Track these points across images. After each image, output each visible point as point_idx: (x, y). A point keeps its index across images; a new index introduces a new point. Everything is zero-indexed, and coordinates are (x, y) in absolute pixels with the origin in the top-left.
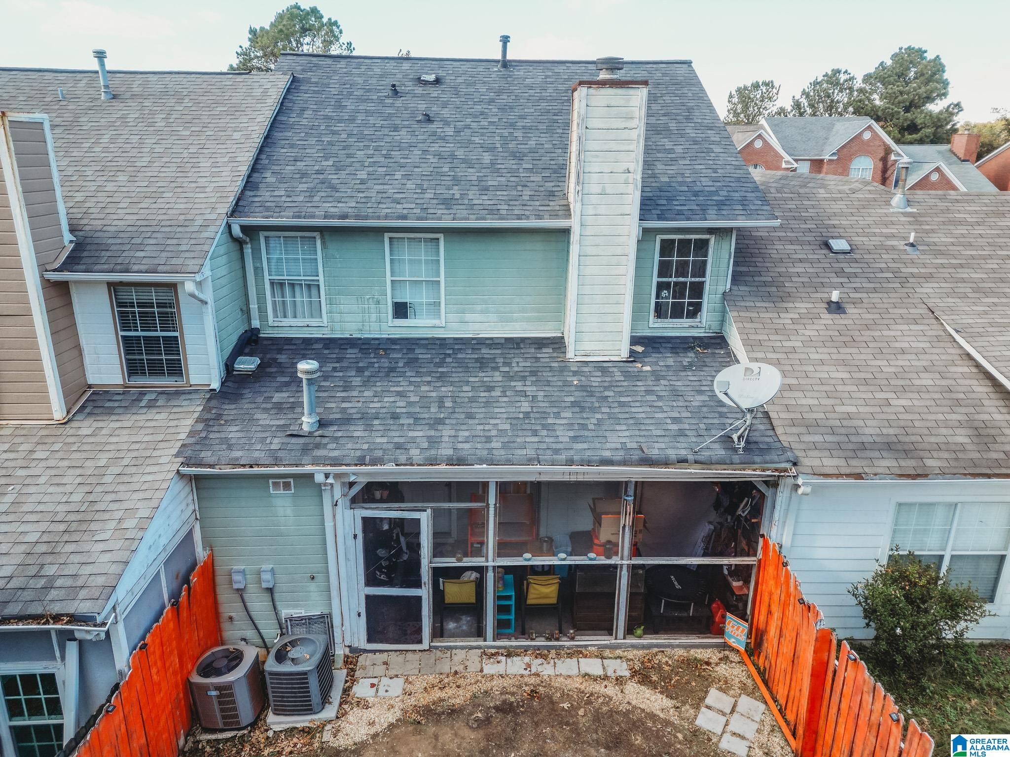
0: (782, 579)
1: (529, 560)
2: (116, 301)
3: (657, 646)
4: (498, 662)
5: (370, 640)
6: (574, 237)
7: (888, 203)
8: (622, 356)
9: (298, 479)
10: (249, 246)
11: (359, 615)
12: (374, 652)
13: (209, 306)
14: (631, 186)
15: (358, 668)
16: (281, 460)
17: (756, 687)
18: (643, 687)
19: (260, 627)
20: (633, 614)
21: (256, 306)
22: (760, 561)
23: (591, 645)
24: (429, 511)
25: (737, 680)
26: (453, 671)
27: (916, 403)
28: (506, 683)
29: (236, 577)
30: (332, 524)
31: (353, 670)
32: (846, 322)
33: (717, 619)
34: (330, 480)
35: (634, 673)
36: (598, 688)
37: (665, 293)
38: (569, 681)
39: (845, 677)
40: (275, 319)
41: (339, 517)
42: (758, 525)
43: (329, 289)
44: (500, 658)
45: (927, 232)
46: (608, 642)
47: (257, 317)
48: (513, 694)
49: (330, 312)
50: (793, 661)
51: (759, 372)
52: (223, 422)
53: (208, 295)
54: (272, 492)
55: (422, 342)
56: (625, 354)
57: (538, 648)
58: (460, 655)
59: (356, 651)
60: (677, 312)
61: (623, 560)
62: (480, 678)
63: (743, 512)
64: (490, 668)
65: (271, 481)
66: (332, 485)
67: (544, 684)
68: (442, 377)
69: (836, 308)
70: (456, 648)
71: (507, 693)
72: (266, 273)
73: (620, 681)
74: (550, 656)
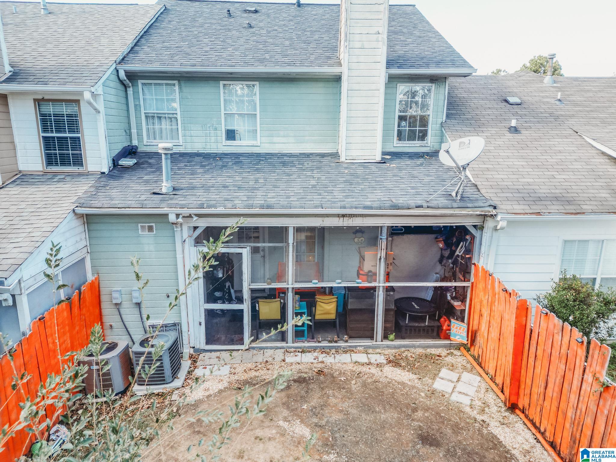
0: (489, 287)
1: (316, 284)
2: (39, 113)
3: (404, 346)
4: (296, 356)
5: (208, 342)
6: (344, 78)
7: (542, 82)
8: (377, 160)
9: (158, 224)
10: (131, 89)
11: (200, 324)
12: (211, 351)
13: (101, 114)
14: (381, 43)
15: (199, 360)
16: (146, 205)
17: (473, 367)
18: (396, 369)
19: (131, 333)
20: (388, 325)
21: (136, 131)
22: (473, 283)
23: (359, 346)
24: (248, 248)
25: (460, 365)
26: (265, 361)
27: (572, 177)
28: (301, 367)
29: (115, 295)
30: (182, 256)
31: (195, 362)
32: (522, 137)
33: (444, 328)
34: (180, 220)
35: (389, 361)
36: (365, 369)
37: (403, 123)
38: (344, 365)
39: (539, 333)
40: (148, 141)
41: (186, 251)
42: (470, 259)
43: (184, 120)
44: (297, 354)
45: (568, 95)
46: (371, 344)
47: (136, 139)
48: (306, 373)
49: (184, 136)
50: (499, 339)
51: (469, 143)
52: (108, 188)
53: (101, 106)
54: (140, 233)
55: (245, 155)
56: (378, 158)
57: (324, 348)
58: (270, 352)
59: (199, 351)
60: (412, 136)
61: (380, 283)
62: (283, 364)
63: (460, 252)
64: (290, 359)
65: (139, 225)
66: (181, 224)
67: (327, 367)
68: (257, 170)
69: (515, 130)
70: (267, 348)
71: (302, 373)
72: (142, 109)
73: (379, 365)
74: (331, 353)
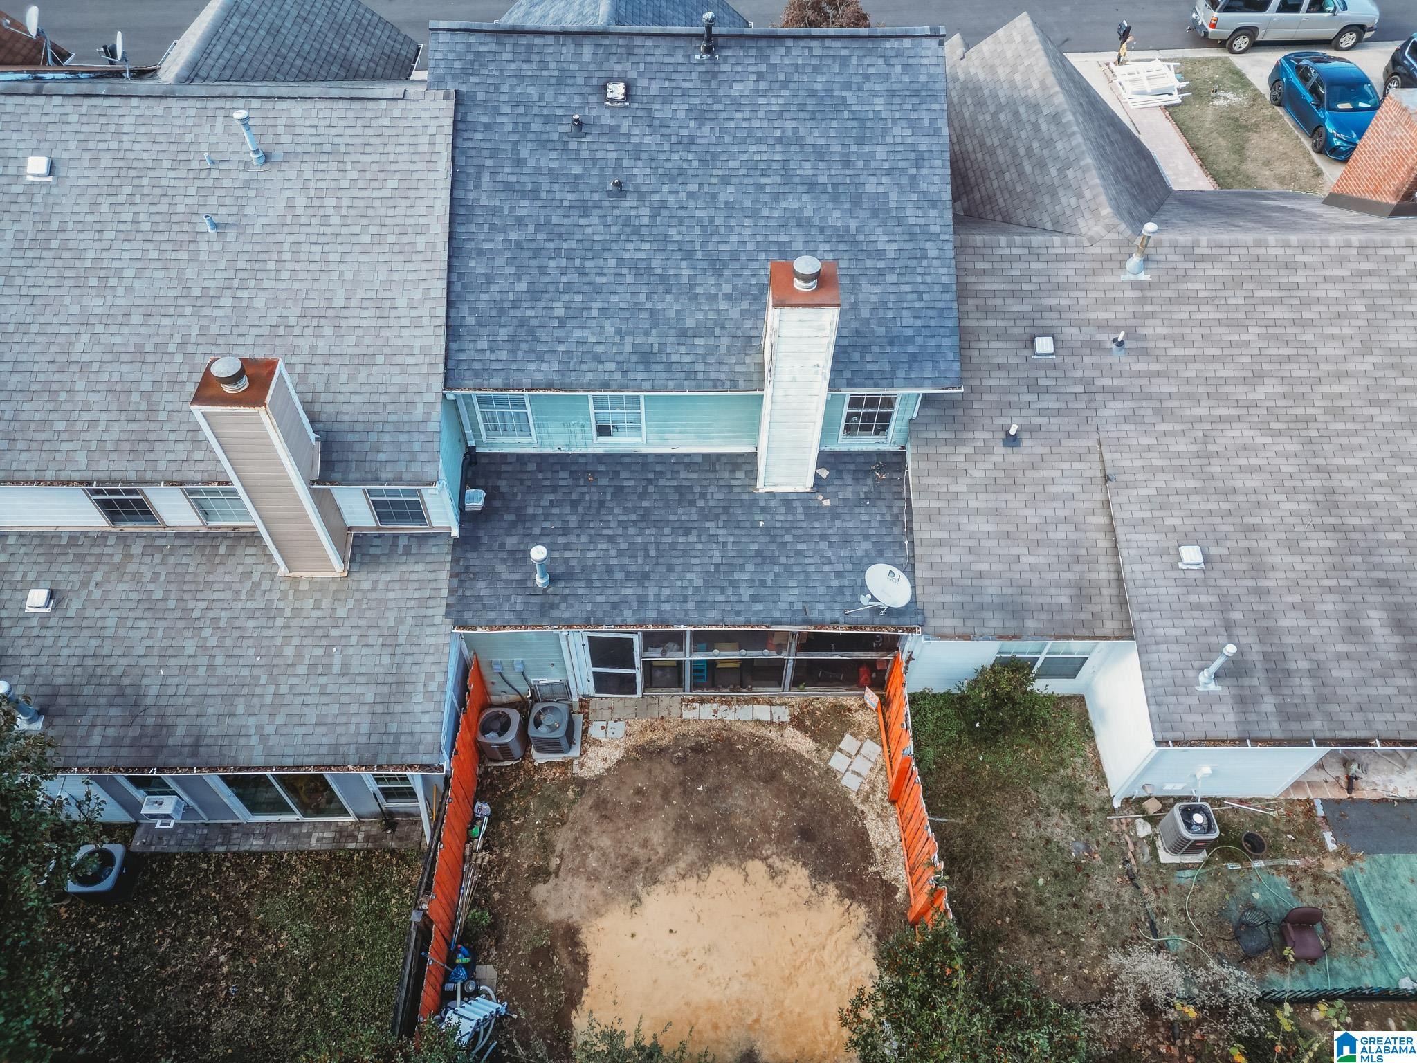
1: (718, 655)
4: (694, 709)
5: (598, 691)
8: (808, 485)
11: (589, 681)
12: (602, 699)
14: (820, 377)
15: (590, 712)
17: (878, 733)
18: (797, 731)
21: (471, 431)
23: (764, 695)
25: (867, 726)
26: (660, 716)
28: (699, 727)
31: (587, 714)
32: (1015, 458)
35: (794, 718)
36: (765, 732)
37: (854, 419)
38: (744, 726)
40: (488, 440)
43: (537, 418)
44: (695, 705)
46: (777, 693)
47: (473, 441)
48: (703, 736)
49: (539, 433)
52: (472, 575)
56: (810, 482)
57: (724, 697)
58: (665, 702)
59: (588, 698)
61: (790, 657)
62: (680, 723)
64: (687, 713)
67: (726, 728)
68: (645, 514)
69: (1012, 441)
70: (662, 697)
71: (699, 736)
73: (782, 726)
74: (733, 704)
